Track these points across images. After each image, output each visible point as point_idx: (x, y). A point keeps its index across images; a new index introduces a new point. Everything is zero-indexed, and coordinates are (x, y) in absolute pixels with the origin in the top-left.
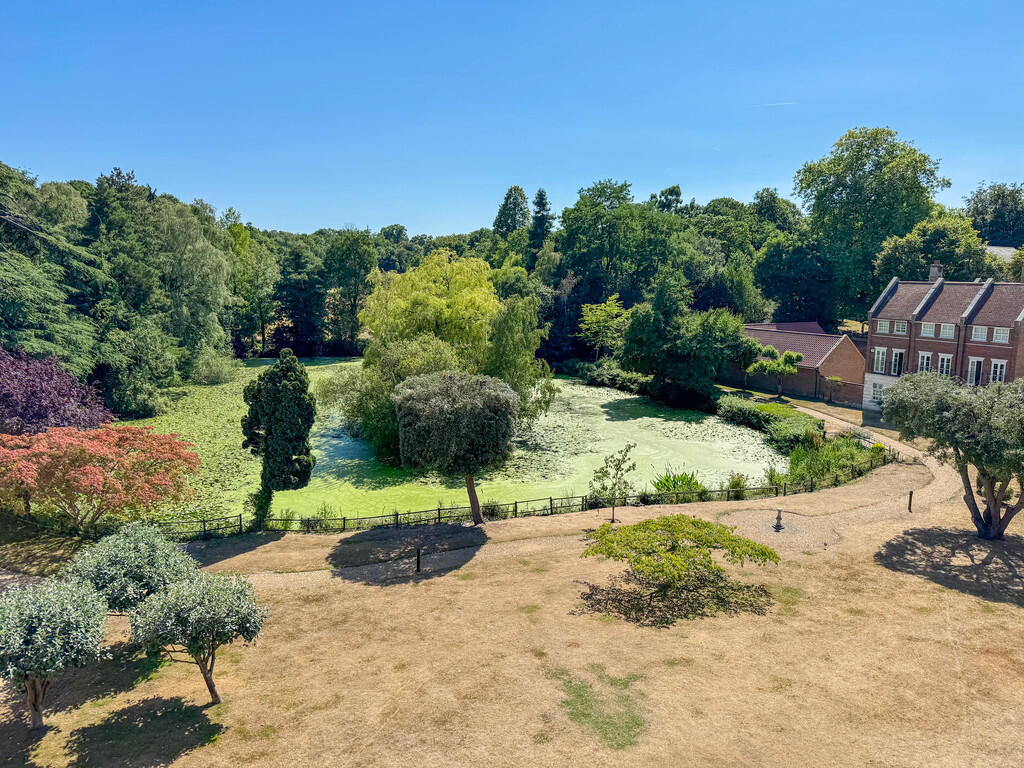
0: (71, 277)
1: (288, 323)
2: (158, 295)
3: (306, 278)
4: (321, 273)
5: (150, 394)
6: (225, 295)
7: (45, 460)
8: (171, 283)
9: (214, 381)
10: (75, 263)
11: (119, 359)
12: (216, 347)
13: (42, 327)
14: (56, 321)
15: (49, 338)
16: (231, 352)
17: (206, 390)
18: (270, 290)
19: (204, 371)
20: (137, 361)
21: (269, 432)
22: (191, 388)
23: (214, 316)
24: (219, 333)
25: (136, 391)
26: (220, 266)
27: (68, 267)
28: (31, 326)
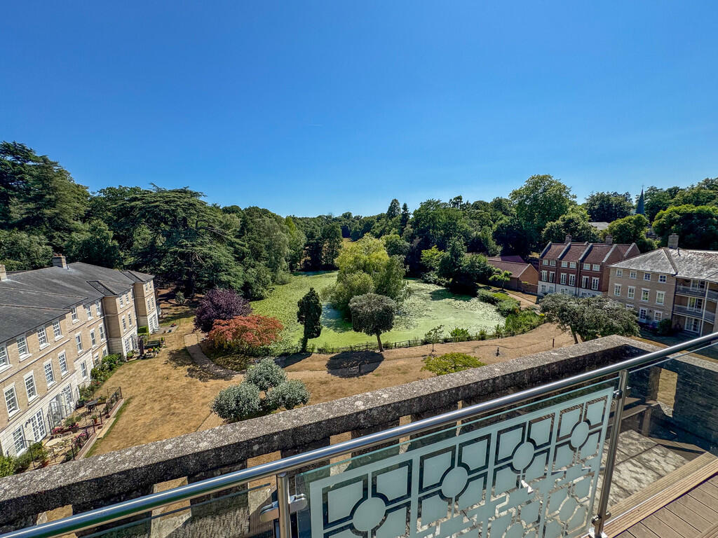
0: (236, 252)
1: (309, 258)
2: (265, 253)
3: (315, 241)
4: (320, 239)
5: (262, 291)
6: (288, 251)
7: (234, 330)
8: (268, 248)
9: (283, 283)
10: (237, 246)
11: (252, 280)
12: (284, 270)
13: (227, 271)
14: (232, 268)
15: (229, 274)
16: (289, 271)
17: (281, 287)
18: (302, 246)
19: (280, 279)
20: (258, 278)
21: (306, 317)
22: (276, 286)
23: (283, 259)
24: (285, 264)
25: (257, 290)
26: (285, 241)
27: (235, 247)
28: (224, 271)
